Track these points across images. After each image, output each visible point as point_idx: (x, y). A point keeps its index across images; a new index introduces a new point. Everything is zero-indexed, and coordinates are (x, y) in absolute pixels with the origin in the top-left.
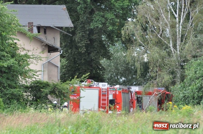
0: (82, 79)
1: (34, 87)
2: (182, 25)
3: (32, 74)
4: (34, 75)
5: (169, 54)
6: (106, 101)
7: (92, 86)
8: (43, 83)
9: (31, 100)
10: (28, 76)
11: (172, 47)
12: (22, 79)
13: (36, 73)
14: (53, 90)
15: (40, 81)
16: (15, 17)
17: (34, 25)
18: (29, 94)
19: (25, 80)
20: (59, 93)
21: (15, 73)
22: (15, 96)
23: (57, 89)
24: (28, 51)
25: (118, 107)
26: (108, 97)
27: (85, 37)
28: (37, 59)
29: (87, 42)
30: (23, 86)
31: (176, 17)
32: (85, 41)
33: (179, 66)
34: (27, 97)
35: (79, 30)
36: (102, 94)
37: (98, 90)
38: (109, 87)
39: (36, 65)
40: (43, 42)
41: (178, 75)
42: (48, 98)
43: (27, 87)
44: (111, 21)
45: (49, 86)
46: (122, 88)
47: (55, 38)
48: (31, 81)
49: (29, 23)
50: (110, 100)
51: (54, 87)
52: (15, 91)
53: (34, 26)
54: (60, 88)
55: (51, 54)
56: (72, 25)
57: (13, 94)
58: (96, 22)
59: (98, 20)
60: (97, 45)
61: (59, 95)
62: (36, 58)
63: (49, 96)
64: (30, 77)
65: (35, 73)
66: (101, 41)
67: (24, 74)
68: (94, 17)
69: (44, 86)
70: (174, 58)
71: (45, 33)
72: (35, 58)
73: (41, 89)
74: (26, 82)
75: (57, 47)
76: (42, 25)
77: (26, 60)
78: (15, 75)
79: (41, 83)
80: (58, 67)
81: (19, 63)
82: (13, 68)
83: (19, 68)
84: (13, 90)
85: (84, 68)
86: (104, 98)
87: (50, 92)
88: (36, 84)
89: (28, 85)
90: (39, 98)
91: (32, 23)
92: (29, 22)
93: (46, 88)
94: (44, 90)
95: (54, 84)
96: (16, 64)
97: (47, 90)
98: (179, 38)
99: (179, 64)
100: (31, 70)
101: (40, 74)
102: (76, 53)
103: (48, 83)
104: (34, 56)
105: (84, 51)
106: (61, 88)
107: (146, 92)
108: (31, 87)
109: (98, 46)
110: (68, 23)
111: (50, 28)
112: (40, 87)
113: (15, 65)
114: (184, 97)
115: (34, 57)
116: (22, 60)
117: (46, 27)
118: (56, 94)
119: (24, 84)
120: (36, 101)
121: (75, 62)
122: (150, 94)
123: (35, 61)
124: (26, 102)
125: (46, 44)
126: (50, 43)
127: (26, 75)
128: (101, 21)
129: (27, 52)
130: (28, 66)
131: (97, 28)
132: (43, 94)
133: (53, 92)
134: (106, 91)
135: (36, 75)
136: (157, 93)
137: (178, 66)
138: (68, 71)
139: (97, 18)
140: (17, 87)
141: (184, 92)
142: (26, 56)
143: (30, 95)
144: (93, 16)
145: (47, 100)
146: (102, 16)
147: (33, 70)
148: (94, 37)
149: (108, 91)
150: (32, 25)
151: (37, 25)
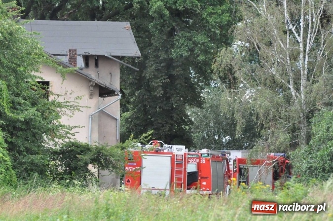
0: (142, 140)
1: (67, 152)
2: (308, 55)
3: (65, 131)
4: (67, 133)
5: (288, 100)
6: (183, 175)
7: (161, 150)
8: (81, 146)
9: (62, 172)
10: (58, 134)
11: (292, 90)
12: (49, 139)
13: (71, 130)
14: (97, 156)
15: (76, 143)
16: (37, 44)
17: (78, 53)
18: (59, 163)
19: (54, 141)
20: (105, 162)
21: (37, 130)
22: (37, 167)
23: (102, 155)
24: (58, 96)
25: (204, 183)
26: (185, 169)
27: (162, 72)
28: (72, 108)
29: (164, 79)
30: (49, 150)
31: (299, 42)
32: (162, 78)
33: (304, 118)
34: (56, 168)
35: (151, 61)
36: (177, 164)
37: (169, 158)
38: (187, 152)
39: (71, 117)
40: (90, 81)
41: (302, 134)
42: (88, 169)
43: (55, 153)
44: (203, 47)
45: (91, 151)
46: (211, 154)
47: (112, 74)
48: (63, 142)
49: (70, 50)
50: (188, 173)
51: (98, 152)
52: (37, 158)
53: (79, 55)
54: (106, 153)
55: (106, 99)
56: (139, 54)
57: (34, 164)
58: (179, 48)
59: (183, 44)
60: (181, 84)
61: (106, 164)
62: (71, 106)
63: (90, 167)
64: (61, 137)
65: (69, 130)
66: (187, 79)
67: (52, 132)
68: (177, 40)
69: (82, 151)
70: (296, 107)
71: (97, 65)
72: (69, 108)
73: (77, 156)
74: (56, 144)
75: (114, 89)
76: (92, 53)
77: (53, 110)
78: (37, 133)
79: (77, 147)
80: (116, 119)
81: (43, 114)
82: (33, 123)
83: (43, 123)
84: (32, 157)
85: (159, 121)
86: (179, 169)
87: (91, 159)
88: (70, 147)
89: (58, 148)
90: (75, 169)
91: (76, 50)
92: (71, 48)
93: (85, 153)
94: (82, 156)
95: (97, 148)
96: (38, 116)
97: (86, 157)
98: (304, 74)
99: (304, 115)
100: (61, 126)
101: (77, 132)
102: (147, 97)
103: (88, 145)
104: (68, 104)
105: (161, 94)
106: (108, 154)
107: (252, 160)
108: (62, 152)
109: (182, 86)
110: (132, 50)
111: (104, 58)
112: (76, 151)
113: (37, 118)
114: (309, 168)
115: (68, 106)
116: (47, 111)
117: (99, 57)
118: (101, 164)
119: (51, 148)
120: (71, 173)
121: (146, 112)
122: (258, 163)
123: (70, 111)
124: (56, 176)
125: (96, 84)
126: (101, 82)
127: (55, 134)
128: (187, 46)
129: (56, 97)
130: (59, 120)
131: (180, 57)
132: (81, 163)
133: (95, 160)
134: (182, 158)
135: (70, 134)
136: (268, 162)
137: (302, 118)
138: (135, 126)
139: (181, 41)
140: (40, 152)
141: (309, 160)
142: (54, 104)
143: (61, 165)
144: (174, 38)
145: (87, 172)
146: (188, 39)
147: (64, 126)
148: (175, 73)
149: (185, 158)
150: (76, 54)
151: (84, 54)
